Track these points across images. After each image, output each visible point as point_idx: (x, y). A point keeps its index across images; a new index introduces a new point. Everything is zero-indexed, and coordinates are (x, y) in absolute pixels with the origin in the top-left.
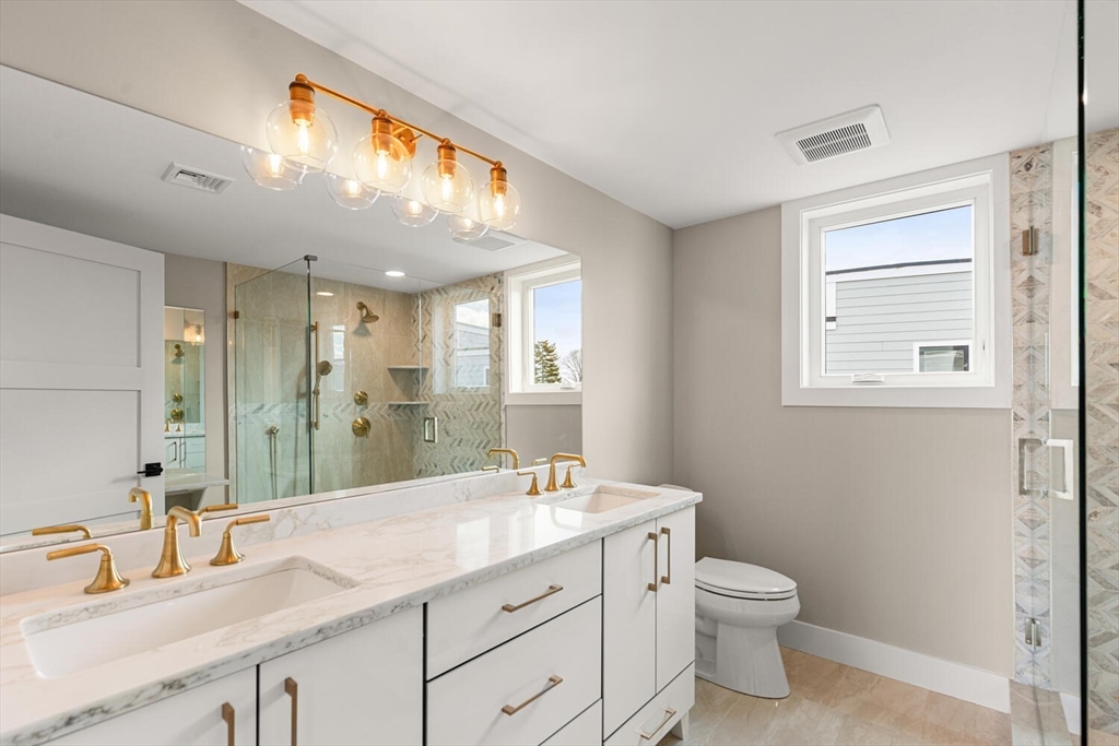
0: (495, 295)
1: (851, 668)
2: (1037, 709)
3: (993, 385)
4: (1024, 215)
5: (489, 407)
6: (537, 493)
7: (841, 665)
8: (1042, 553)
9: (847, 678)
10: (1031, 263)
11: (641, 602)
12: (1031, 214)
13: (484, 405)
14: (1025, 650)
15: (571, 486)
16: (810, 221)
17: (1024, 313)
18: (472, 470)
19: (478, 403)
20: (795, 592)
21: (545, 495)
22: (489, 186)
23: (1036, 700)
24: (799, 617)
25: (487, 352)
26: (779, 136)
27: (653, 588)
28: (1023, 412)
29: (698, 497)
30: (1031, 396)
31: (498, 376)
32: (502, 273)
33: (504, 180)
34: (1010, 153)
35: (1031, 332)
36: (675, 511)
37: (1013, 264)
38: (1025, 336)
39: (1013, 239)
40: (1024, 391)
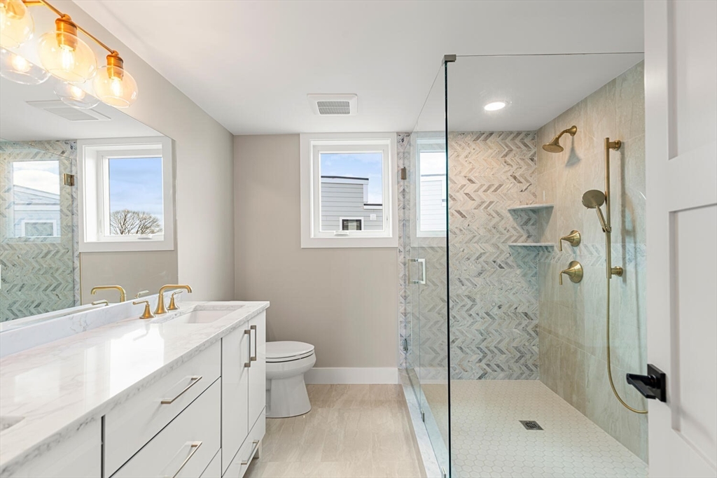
0: (67, 159)
1: (336, 385)
2: (409, 377)
3: (391, 236)
4: (401, 162)
5: (60, 254)
6: (150, 317)
7: (331, 385)
8: (409, 310)
9: (336, 390)
10: (404, 183)
11: (241, 376)
12: (404, 162)
13: (53, 253)
14: (403, 353)
15: (175, 309)
16: (314, 146)
17: (401, 205)
18: (40, 313)
19: (45, 251)
20: (313, 351)
21: (157, 317)
22: (106, 69)
23: (408, 374)
24: (315, 365)
25: (58, 208)
26: (309, 96)
27: (247, 365)
28: (402, 249)
29: (266, 304)
30: (404, 243)
31: (72, 228)
32: (75, 141)
33: (121, 68)
34: (397, 133)
35: (404, 213)
36: (258, 314)
37: (398, 183)
38: (402, 215)
39: (398, 171)
40: (402, 239)
